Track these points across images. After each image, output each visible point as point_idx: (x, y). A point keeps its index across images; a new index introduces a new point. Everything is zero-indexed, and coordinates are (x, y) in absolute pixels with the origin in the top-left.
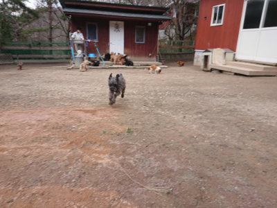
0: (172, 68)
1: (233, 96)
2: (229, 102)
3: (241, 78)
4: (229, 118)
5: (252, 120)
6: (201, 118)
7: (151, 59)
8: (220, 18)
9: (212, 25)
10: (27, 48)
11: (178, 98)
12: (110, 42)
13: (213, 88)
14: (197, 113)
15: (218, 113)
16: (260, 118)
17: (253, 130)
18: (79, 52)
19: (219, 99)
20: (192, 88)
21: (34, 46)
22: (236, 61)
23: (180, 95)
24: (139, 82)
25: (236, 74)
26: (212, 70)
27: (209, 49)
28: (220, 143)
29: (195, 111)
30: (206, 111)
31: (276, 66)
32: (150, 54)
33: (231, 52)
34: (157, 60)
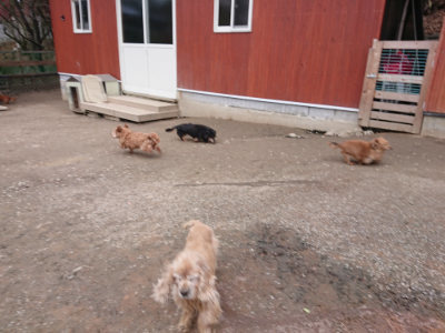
1: (93, 178)
2: (78, 197)
8: (86, 19)
9: (76, 31)
13: (69, 161)
15: (40, 236)
16: (107, 232)
17: (75, 274)
19: (64, 192)
20: (28, 167)
22: (124, 94)
25: (122, 120)
26: (87, 113)
30: (20, 237)
31: (176, 102)
33: (113, 81)
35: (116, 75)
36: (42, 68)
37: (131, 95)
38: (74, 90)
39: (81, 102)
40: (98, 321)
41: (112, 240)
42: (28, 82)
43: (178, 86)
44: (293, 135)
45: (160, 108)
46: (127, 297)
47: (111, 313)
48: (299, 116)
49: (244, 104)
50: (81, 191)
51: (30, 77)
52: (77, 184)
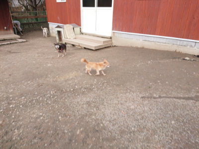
3: (89, 51)
7: (8, 32)
9: (58, 1)
13: (71, 75)
22: (82, 34)
25: (85, 48)
31: (111, 38)
32: (5, 28)
33: (77, 27)
34: (15, 33)
35: (79, 24)
36: (37, 19)
37: (86, 34)
38: (59, 32)
39: (63, 38)
42: (31, 26)
43: (113, 29)
44: (187, 58)
45: (104, 42)
48: (188, 47)
49: (152, 39)
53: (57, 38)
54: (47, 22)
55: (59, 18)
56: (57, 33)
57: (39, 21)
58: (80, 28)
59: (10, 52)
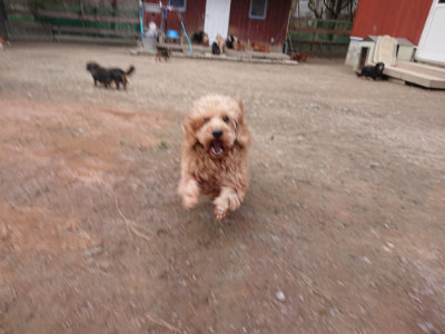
0: (306, 66)
1: (380, 116)
2: (366, 124)
3: (414, 91)
4: (346, 145)
5: (385, 152)
6: (299, 142)
7: (275, 48)
10: (76, 17)
11: (284, 111)
12: (207, 12)
13: (354, 101)
14: (299, 134)
15: (334, 137)
16: (401, 151)
17: (373, 167)
18: (153, 26)
19: (351, 118)
20: (318, 97)
21: (86, 13)
22: (415, 61)
23: (289, 107)
24: (233, 82)
25: (408, 84)
27: (371, 37)
28: (300, 178)
29: (297, 131)
30: (316, 133)
32: (272, 40)
33: (408, 46)
34: (284, 52)
36: (331, 37)
37: (423, 62)
38: (365, 51)
40: (401, 202)
41: (408, 158)
46: (432, 198)
47: (415, 202)
50: (368, 121)
51: (317, 44)
52: (364, 116)
53: (356, 62)
54: (349, 36)
55: (375, 28)
56: (359, 51)
57: (334, 41)
58: (415, 49)
59: (268, 71)
